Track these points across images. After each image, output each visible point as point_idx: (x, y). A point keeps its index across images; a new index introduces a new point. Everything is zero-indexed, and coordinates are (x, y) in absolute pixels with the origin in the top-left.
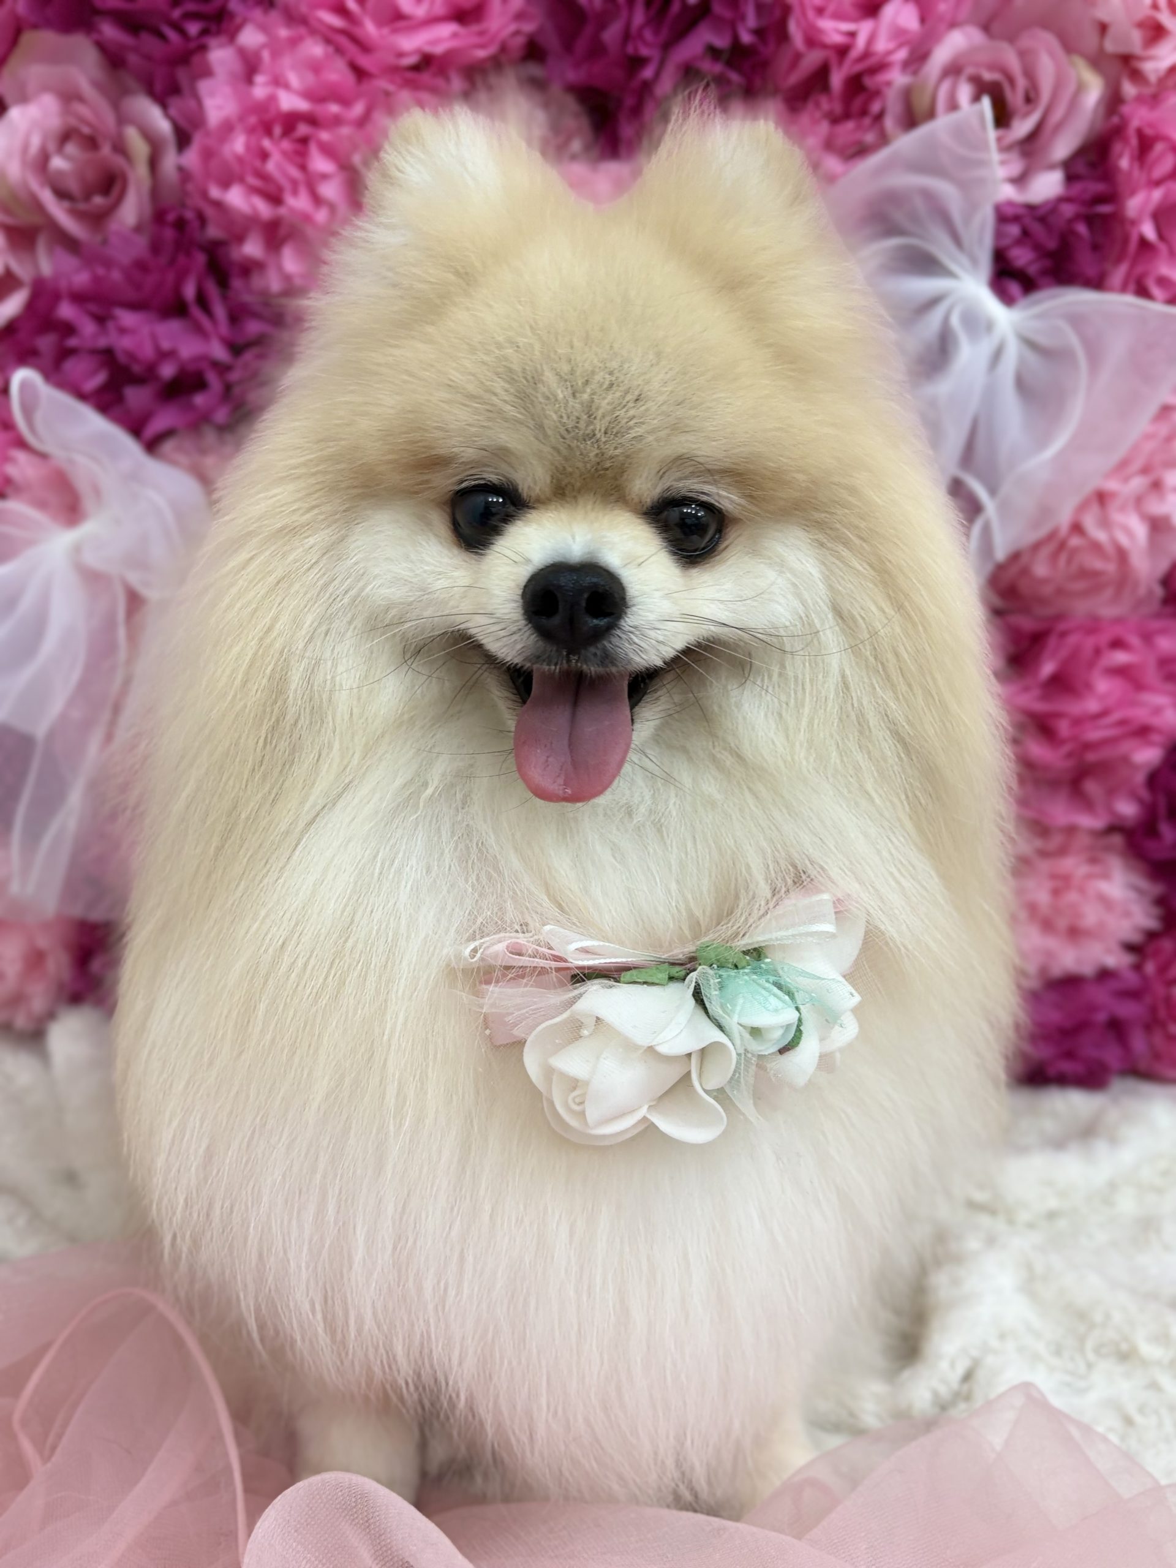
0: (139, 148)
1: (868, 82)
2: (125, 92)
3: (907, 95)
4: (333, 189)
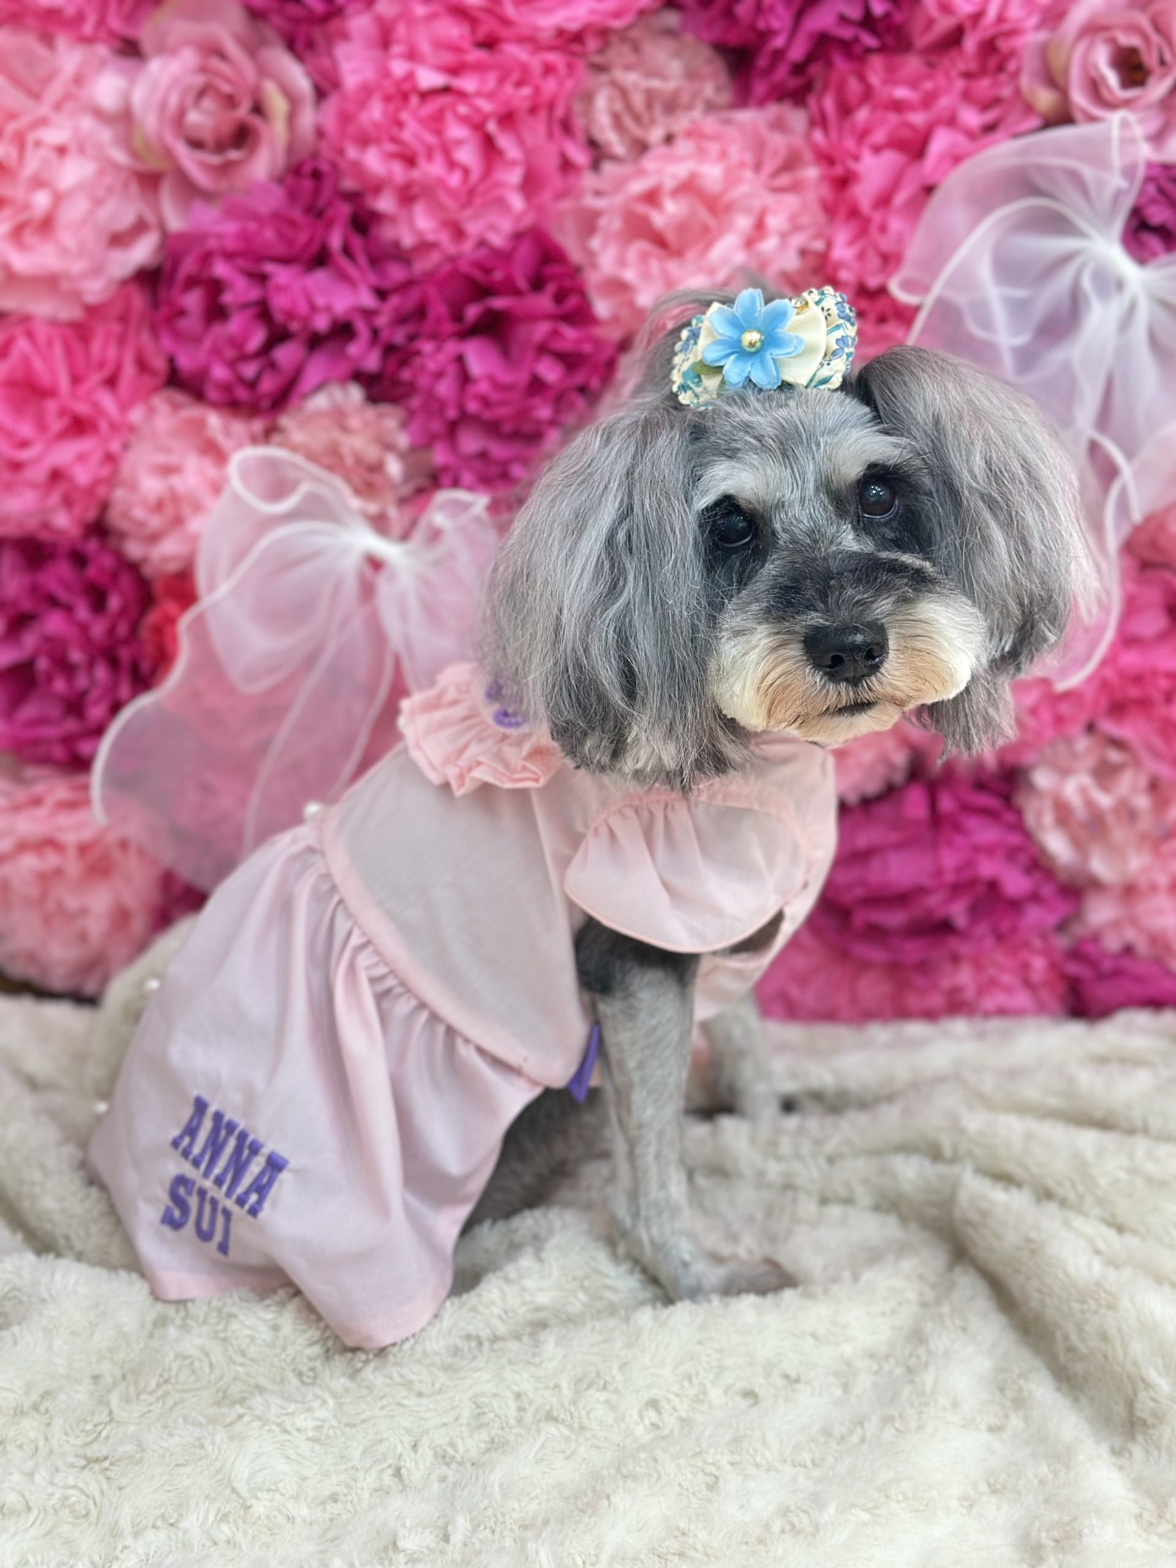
0: (278, 105)
1: (1003, 45)
2: (263, 42)
3: (1044, 51)
4: (468, 155)
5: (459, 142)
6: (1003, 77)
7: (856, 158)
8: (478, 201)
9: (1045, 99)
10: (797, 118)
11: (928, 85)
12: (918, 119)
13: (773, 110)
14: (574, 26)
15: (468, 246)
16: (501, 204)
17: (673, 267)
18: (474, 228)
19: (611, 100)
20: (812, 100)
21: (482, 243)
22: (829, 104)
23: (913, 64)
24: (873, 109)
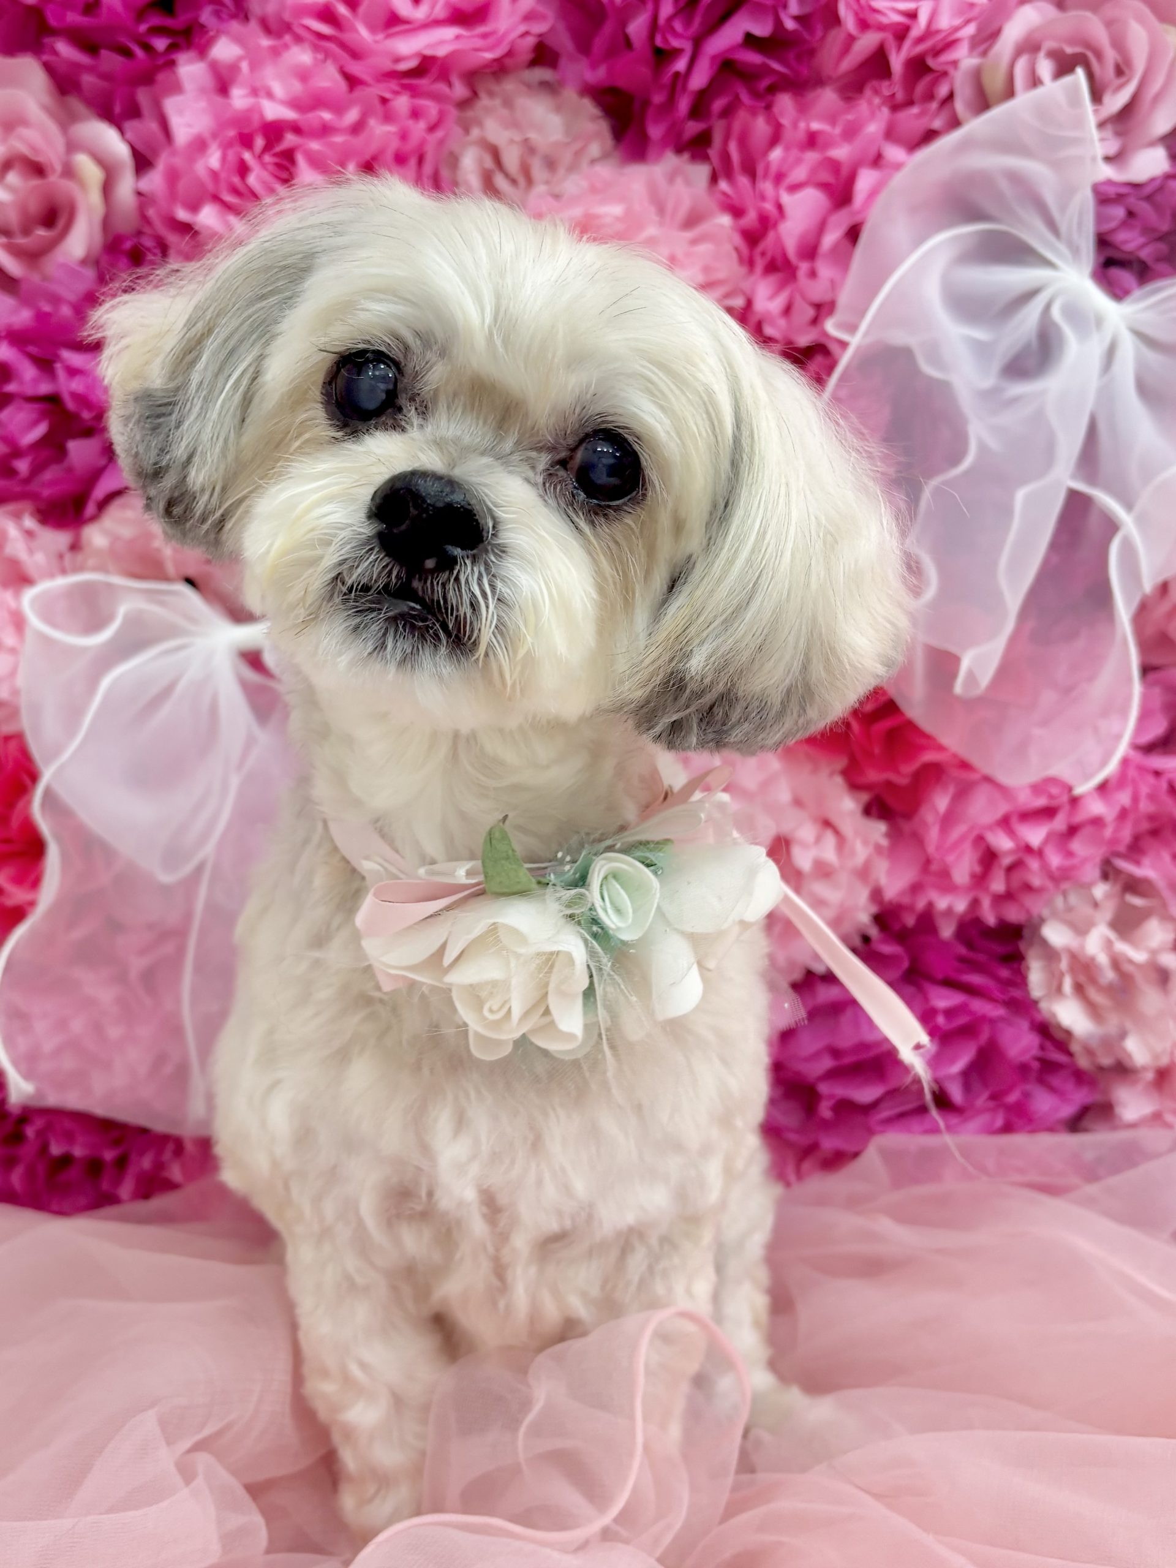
0: (91, 174)
1: (933, 63)
2: (76, 117)
3: (978, 77)
6: (934, 105)
10: (700, 172)
11: (847, 118)
12: (841, 152)
13: (671, 160)
19: (480, 161)
20: (713, 151)
22: (734, 151)
23: (828, 97)
24: (787, 149)
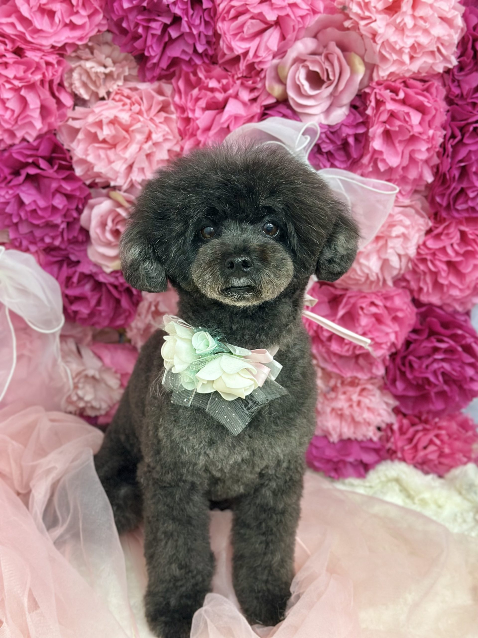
1: (258, 67)
3: (276, 68)
4: (13, 104)
5: (8, 99)
6: (258, 79)
7: (193, 111)
8: (20, 123)
9: (277, 90)
10: (168, 88)
11: (224, 81)
12: (220, 96)
13: (156, 84)
14: (59, 45)
15: (17, 141)
16: (31, 124)
17: (111, 153)
18: (20, 134)
19: (80, 75)
20: (173, 81)
21: (24, 140)
22: (181, 84)
23: (217, 70)
24: (200, 90)
